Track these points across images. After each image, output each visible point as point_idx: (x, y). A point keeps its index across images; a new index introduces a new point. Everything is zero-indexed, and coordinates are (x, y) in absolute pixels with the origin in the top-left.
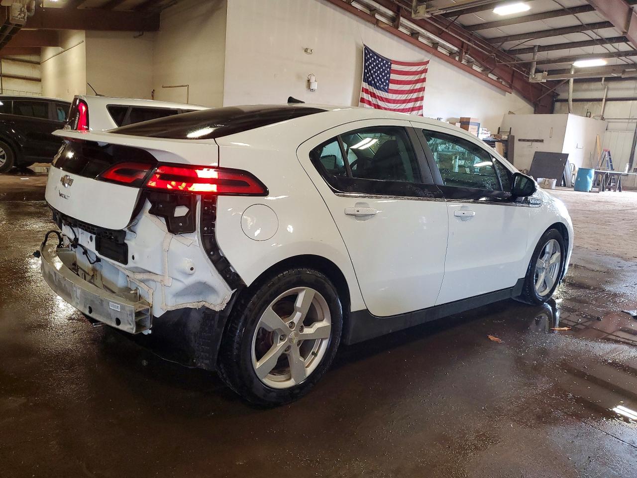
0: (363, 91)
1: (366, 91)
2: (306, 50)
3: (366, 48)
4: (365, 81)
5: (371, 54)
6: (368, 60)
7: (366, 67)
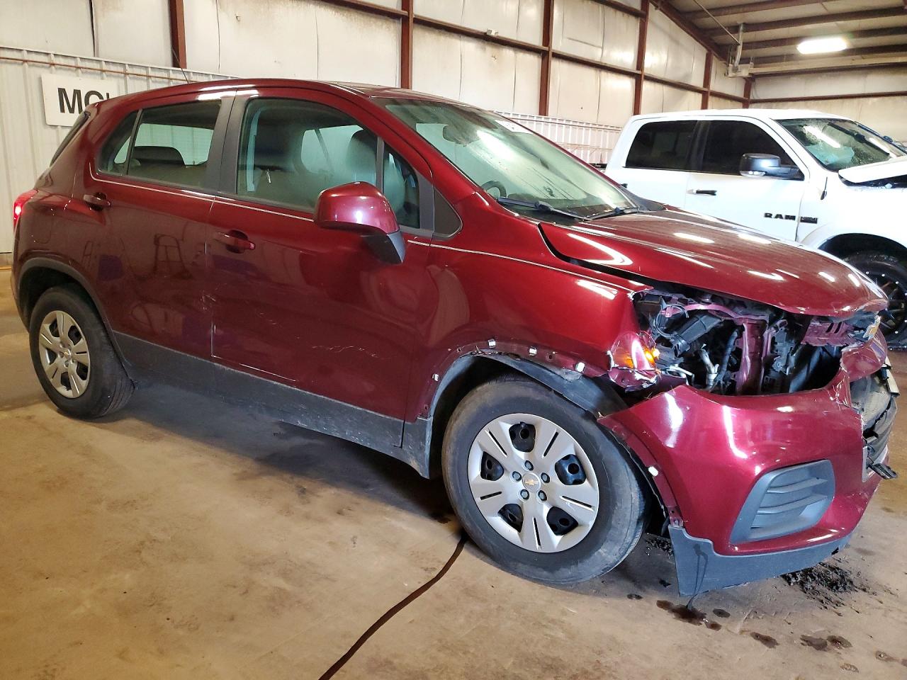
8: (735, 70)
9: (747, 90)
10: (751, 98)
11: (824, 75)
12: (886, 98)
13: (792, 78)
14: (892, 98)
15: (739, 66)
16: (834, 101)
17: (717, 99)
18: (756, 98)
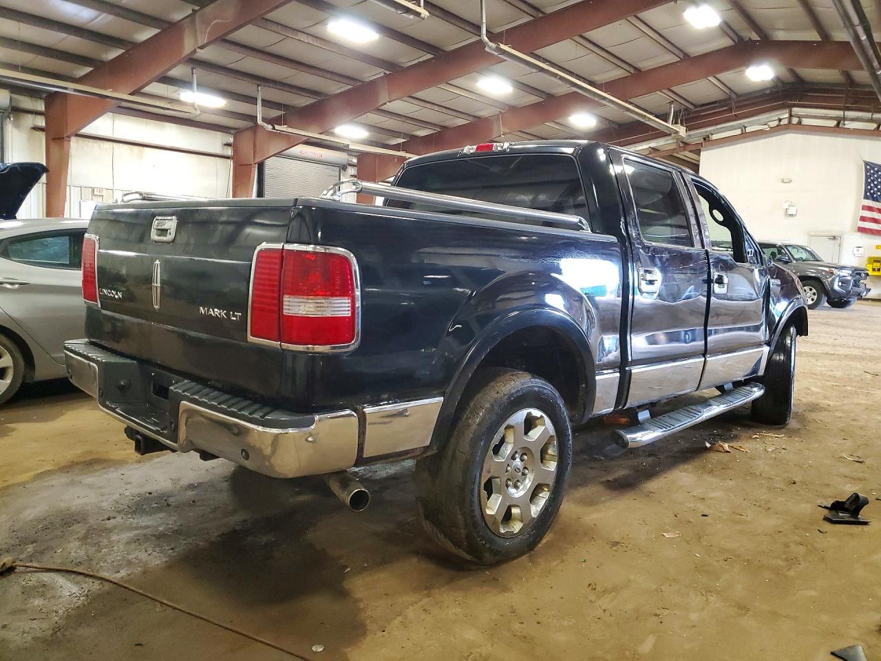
0: (863, 209)
1: (870, 209)
2: (783, 182)
3: (867, 164)
4: (866, 197)
5: (876, 169)
6: (870, 176)
7: (867, 184)
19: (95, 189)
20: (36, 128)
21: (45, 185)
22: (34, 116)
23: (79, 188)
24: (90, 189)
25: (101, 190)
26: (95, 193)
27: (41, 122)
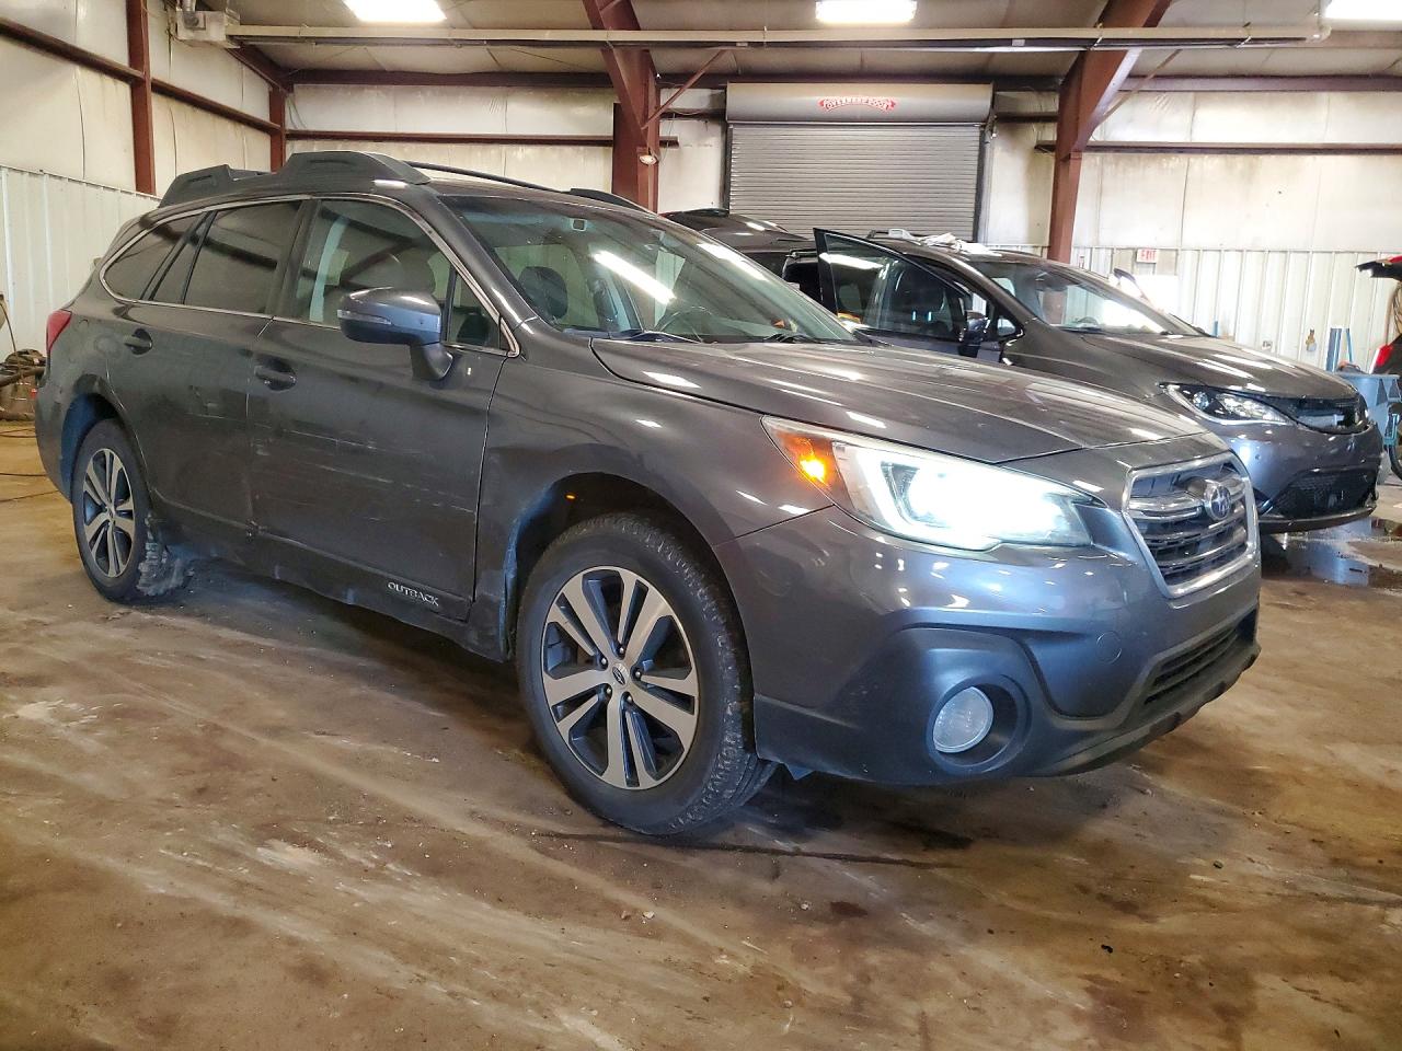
8: (192, 24)
9: (277, 106)
10: (289, 126)
11: (429, 90)
12: (548, 149)
13: (366, 91)
14: (558, 148)
15: (200, 14)
16: (454, 146)
17: (187, 109)
18: (300, 128)
19: (1140, 251)
20: (1042, 147)
21: (1046, 251)
22: (1040, 125)
23: (1110, 252)
24: (1131, 251)
25: (1150, 251)
26: (1138, 260)
27: (1050, 134)
